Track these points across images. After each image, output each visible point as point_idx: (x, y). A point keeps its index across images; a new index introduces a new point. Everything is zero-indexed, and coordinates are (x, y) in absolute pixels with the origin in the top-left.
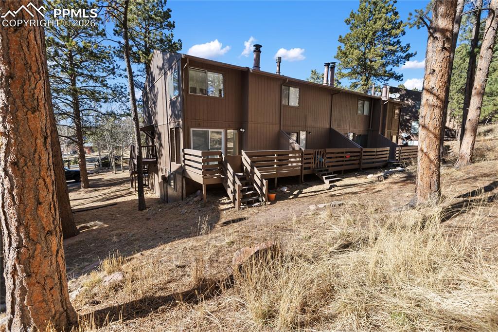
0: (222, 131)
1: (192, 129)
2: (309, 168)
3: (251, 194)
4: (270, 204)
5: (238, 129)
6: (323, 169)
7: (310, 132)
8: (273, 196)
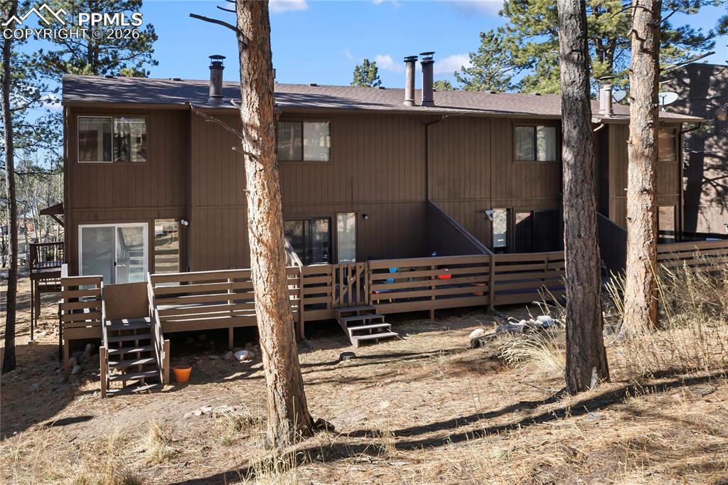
0: (145, 225)
1: (81, 227)
2: (323, 306)
3: (143, 365)
4: (172, 390)
5: (178, 220)
6: (358, 309)
7: (364, 216)
8: (184, 372)
